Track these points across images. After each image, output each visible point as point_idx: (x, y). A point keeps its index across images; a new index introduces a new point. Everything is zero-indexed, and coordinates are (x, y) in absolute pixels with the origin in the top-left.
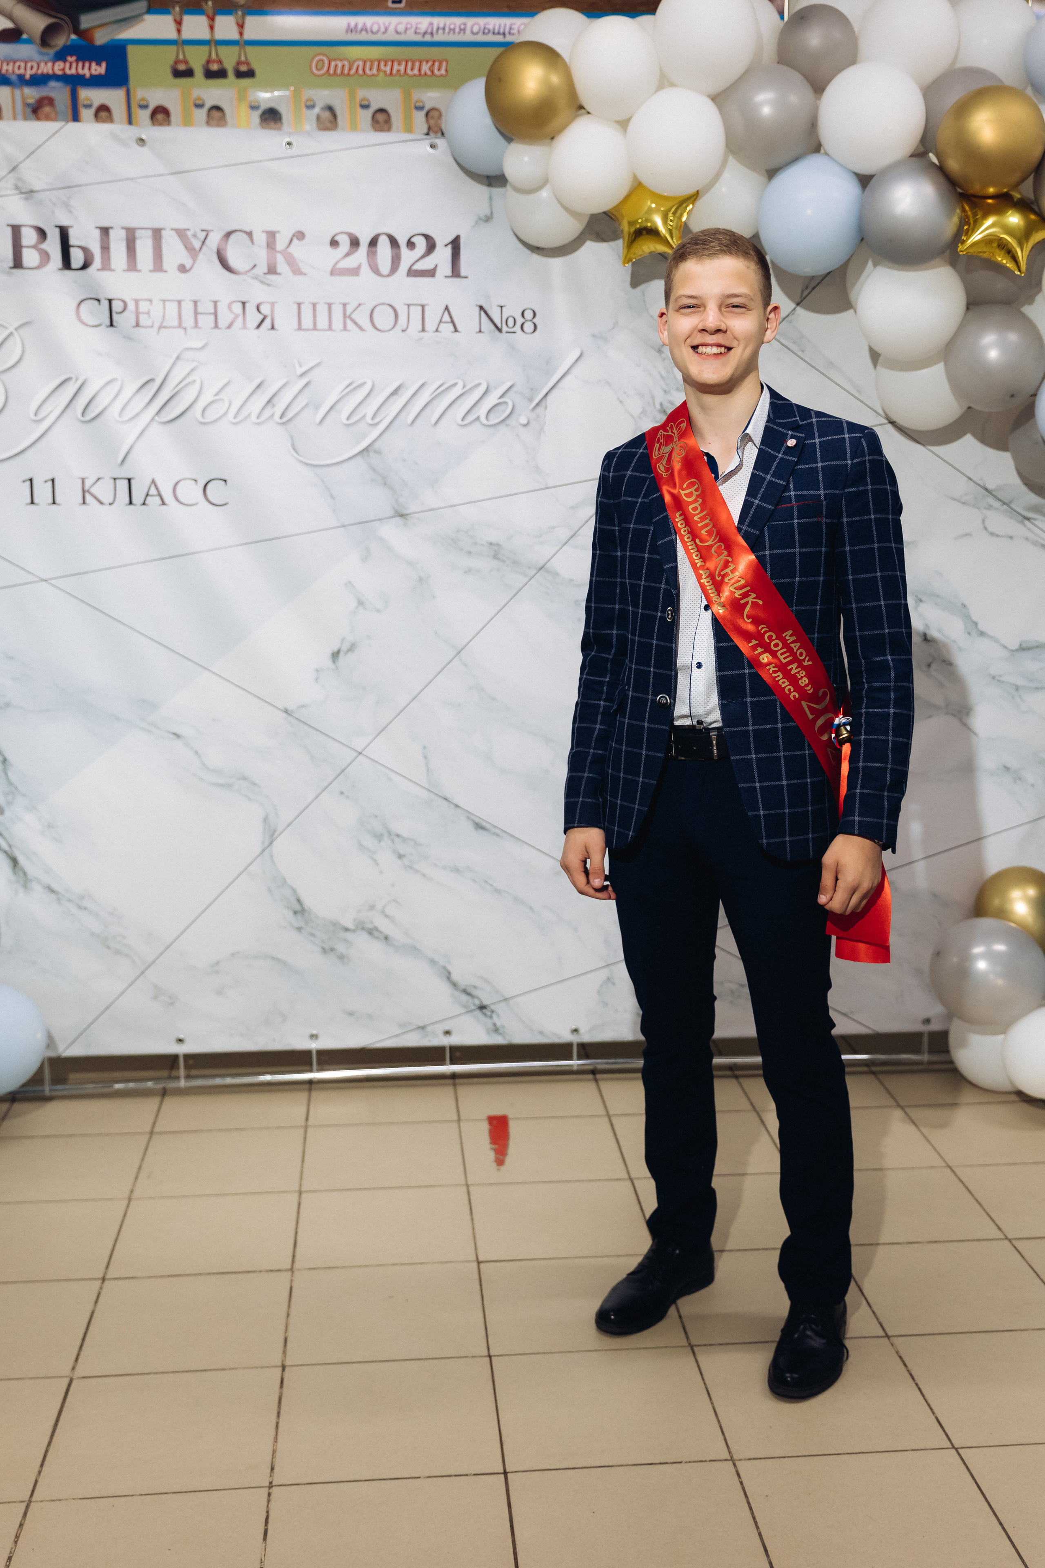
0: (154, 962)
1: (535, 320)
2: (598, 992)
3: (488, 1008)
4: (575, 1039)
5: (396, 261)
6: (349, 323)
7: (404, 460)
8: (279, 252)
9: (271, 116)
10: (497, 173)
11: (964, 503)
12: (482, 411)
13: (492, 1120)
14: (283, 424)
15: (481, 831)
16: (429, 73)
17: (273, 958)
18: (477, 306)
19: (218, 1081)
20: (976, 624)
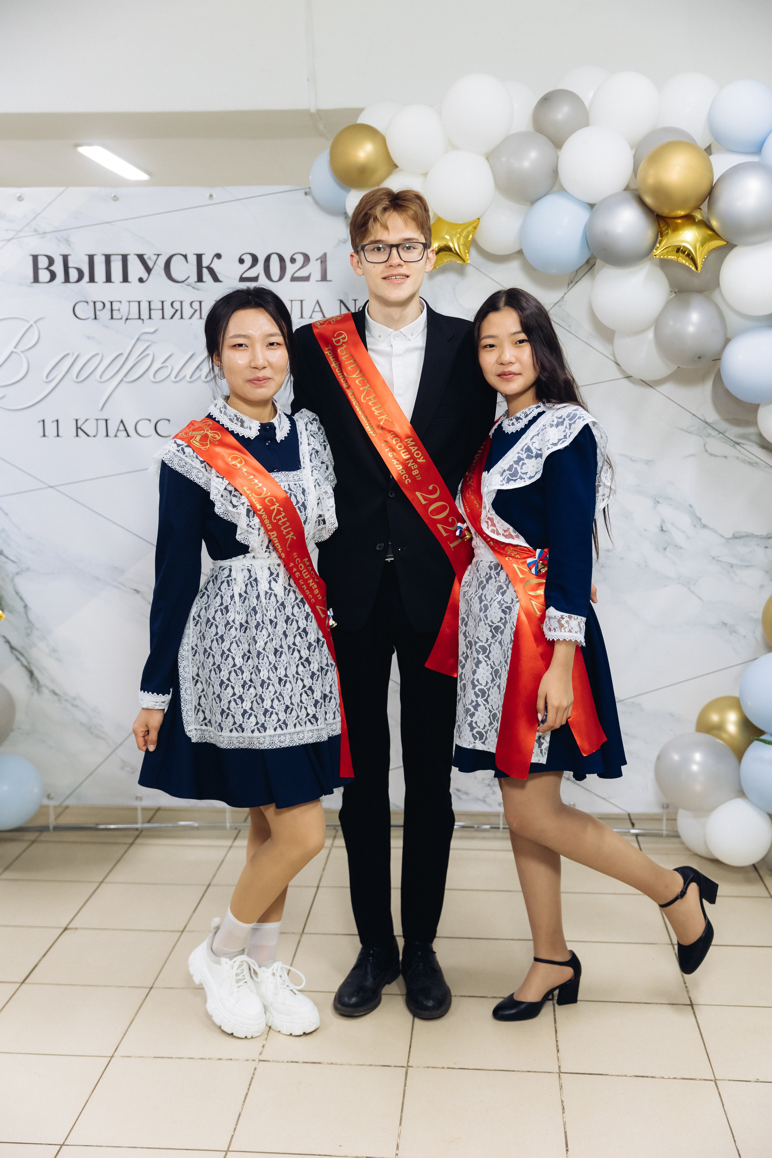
0: (121, 744)
5: (283, 271)
8: (205, 267)
18: (338, 300)
20: (700, 519)
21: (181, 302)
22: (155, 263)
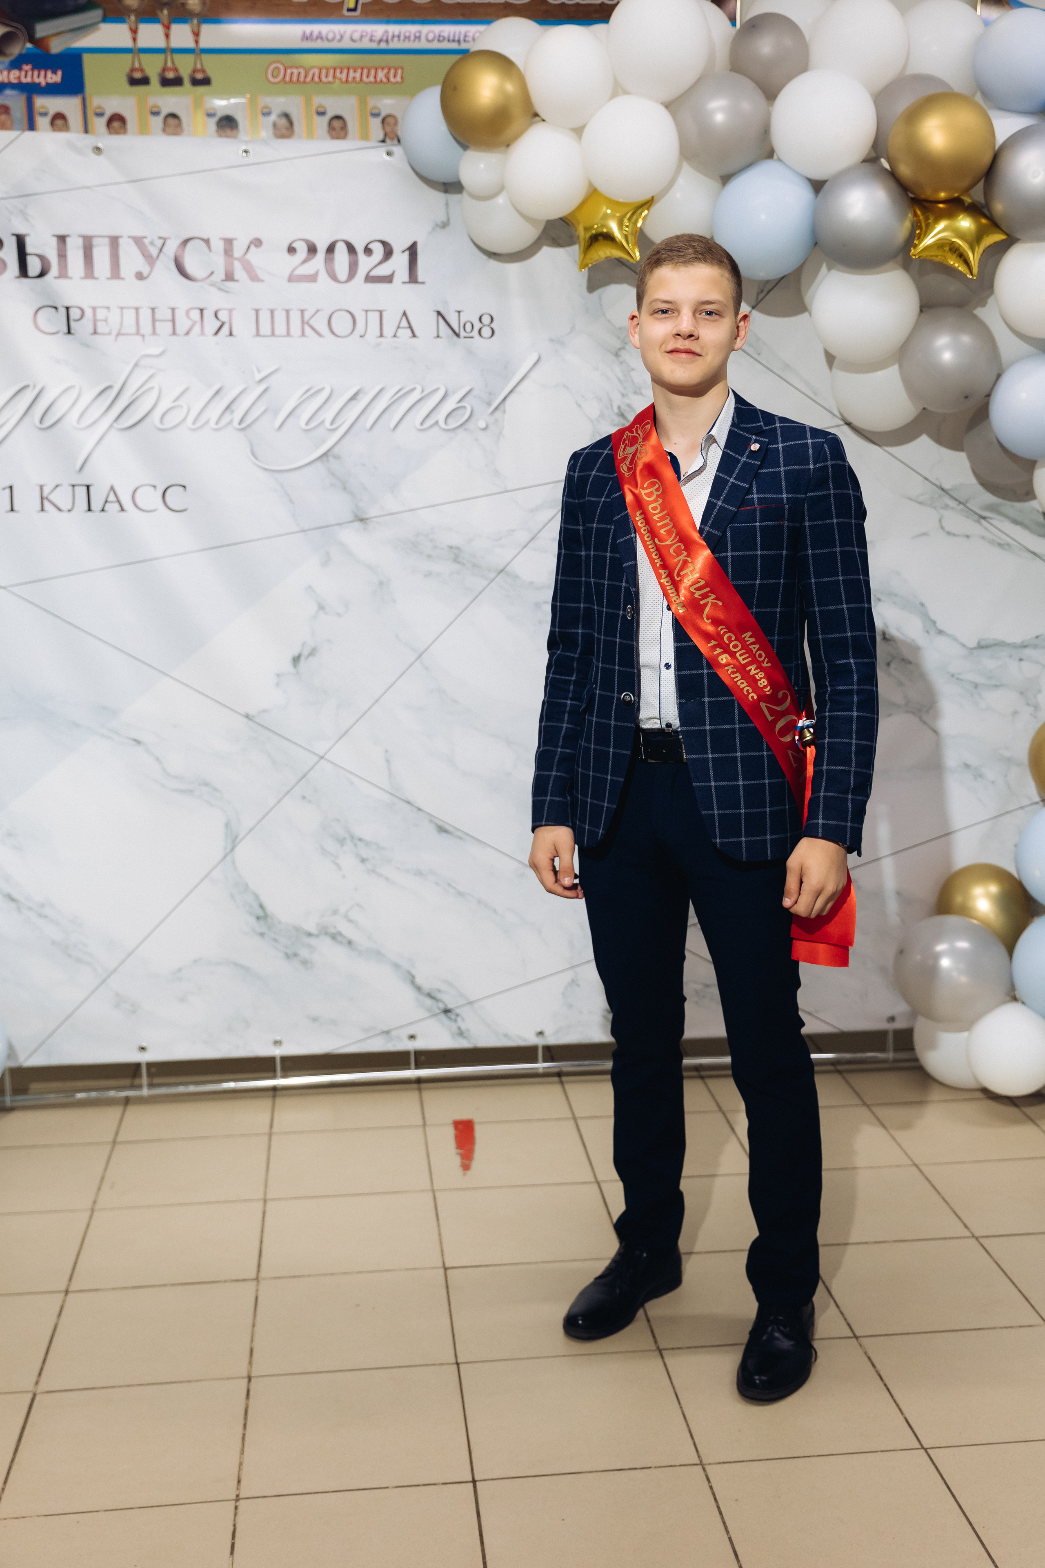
0: (115, 970)
1: (493, 325)
2: (563, 994)
3: (453, 1012)
4: (540, 1042)
5: (353, 268)
6: (308, 330)
7: (363, 465)
8: (237, 259)
9: (227, 123)
10: (454, 180)
11: (920, 503)
12: (441, 415)
13: (457, 1124)
14: (243, 429)
15: (444, 835)
16: (384, 80)
17: (236, 964)
18: (434, 311)
19: (181, 1089)
20: (934, 623)
21: (202, 310)
22: (161, 250)
